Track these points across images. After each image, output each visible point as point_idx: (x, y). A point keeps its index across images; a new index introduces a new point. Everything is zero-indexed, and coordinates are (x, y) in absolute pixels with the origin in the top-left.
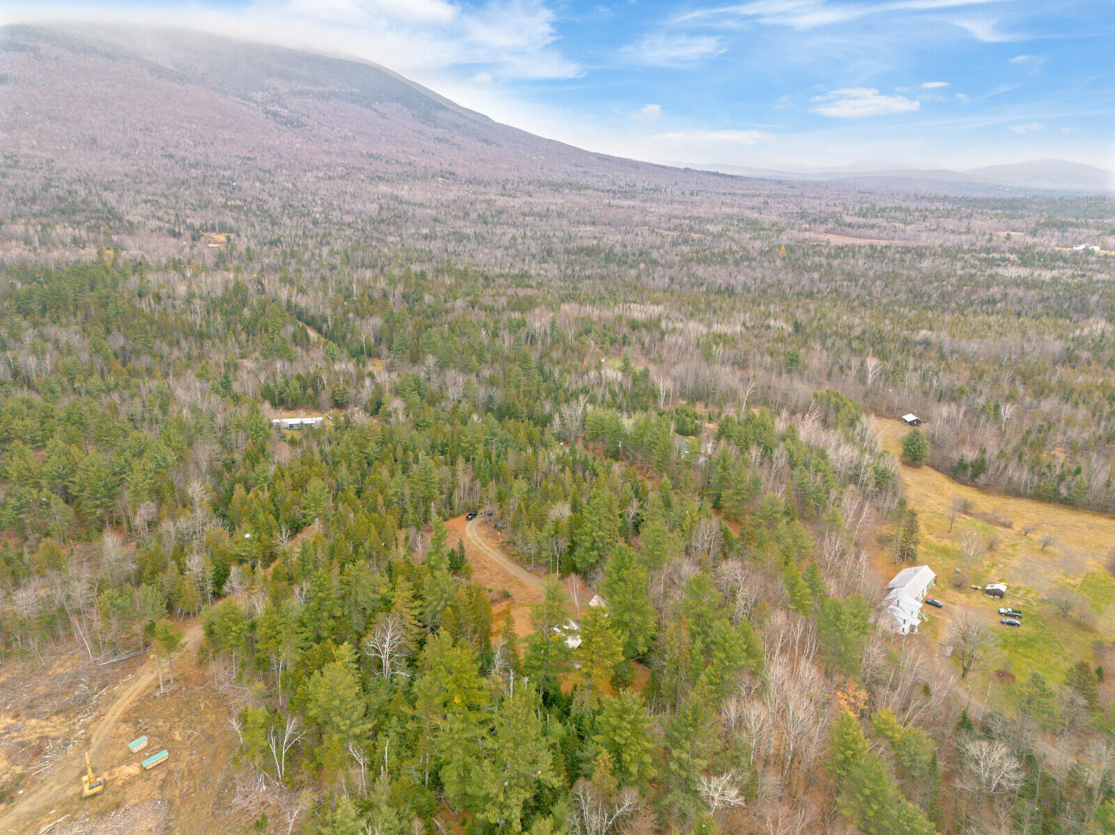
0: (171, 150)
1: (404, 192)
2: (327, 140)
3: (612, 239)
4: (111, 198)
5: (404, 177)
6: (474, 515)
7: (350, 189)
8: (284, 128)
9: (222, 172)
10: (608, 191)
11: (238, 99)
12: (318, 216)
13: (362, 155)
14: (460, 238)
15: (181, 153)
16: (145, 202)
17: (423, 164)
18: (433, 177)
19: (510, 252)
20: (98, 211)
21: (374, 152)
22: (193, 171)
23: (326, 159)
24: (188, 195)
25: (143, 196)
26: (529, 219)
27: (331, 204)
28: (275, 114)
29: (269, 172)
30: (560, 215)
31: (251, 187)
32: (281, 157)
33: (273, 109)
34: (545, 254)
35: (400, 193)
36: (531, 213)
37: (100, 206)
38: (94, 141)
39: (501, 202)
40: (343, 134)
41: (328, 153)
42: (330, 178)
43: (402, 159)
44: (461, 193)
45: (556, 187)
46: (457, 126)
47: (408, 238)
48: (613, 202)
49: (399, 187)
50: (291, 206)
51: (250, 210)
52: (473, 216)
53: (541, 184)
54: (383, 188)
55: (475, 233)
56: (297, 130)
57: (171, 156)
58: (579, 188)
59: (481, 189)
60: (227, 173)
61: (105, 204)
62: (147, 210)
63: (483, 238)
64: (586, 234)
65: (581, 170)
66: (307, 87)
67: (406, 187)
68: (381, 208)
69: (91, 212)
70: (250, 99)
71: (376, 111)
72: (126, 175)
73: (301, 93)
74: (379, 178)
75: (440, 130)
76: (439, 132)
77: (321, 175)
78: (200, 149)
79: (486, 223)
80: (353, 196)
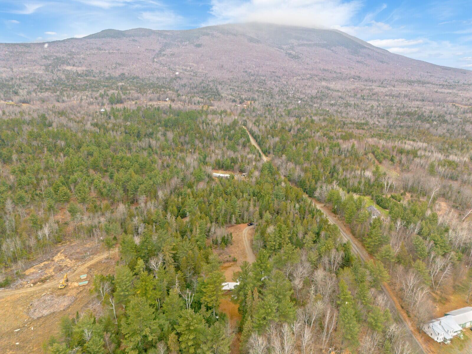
0: (247, 69)
1: (332, 85)
2: (307, 64)
3: (427, 109)
4: (219, 87)
5: (334, 79)
6: (251, 224)
7: (309, 84)
8: (292, 59)
9: (262, 78)
10: (440, 85)
11: (277, 49)
12: (290, 95)
13: (320, 70)
14: (347, 105)
15: (250, 71)
16: (230, 89)
17: (346, 73)
18: (349, 79)
19: (367, 113)
20: (214, 92)
21: (326, 68)
22: (252, 77)
23: (304, 72)
24: (246, 86)
25: (231, 87)
26: (387, 98)
27: (298, 90)
28: (290, 54)
29: (280, 77)
30: (406, 96)
31: (270, 83)
32: (286, 71)
33: (289, 52)
34: (385, 114)
35: (329, 85)
36: (390, 95)
37: (215, 90)
38: (222, 66)
39: (377, 90)
40: (315, 61)
41: (307, 69)
42: (303, 79)
43: (338, 71)
44: (358, 86)
45: (410, 83)
46: (369, 55)
47: (324, 105)
48: (439, 90)
49: (331, 83)
50: (282, 91)
51: (265, 92)
52: (359, 96)
53: (403, 81)
54: (324, 83)
55: (355, 104)
56: (296, 60)
57: (246, 72)
58: (424, 83)
59: (370, 84)
60: (263, 78)
61: (217, 90)
62: (230, 91)
63: (358, 106)
64: (413, 106)
65: (429, 74)
66: (305, 42)
67: (334, 83)
68: (318, 92)
69: (212, 92)
70: (281, 49)
71: (333, 50)
72: (229, 79)
73: (302, 45)
74: (324, 79)
75: (360, 58)
76: (359, 58)
77: (299, 78)
78: (257, 69)
79: (364, 99)
80: (310, 87)
